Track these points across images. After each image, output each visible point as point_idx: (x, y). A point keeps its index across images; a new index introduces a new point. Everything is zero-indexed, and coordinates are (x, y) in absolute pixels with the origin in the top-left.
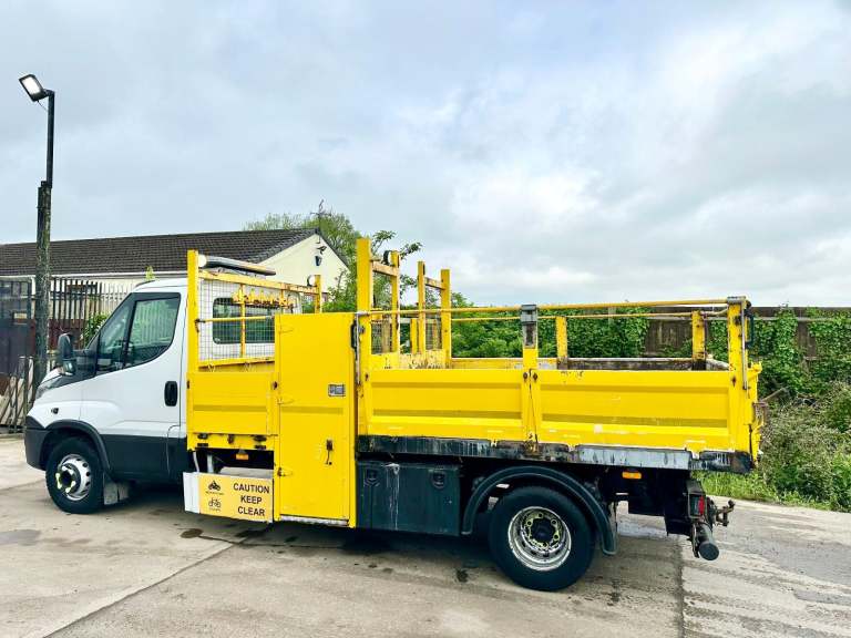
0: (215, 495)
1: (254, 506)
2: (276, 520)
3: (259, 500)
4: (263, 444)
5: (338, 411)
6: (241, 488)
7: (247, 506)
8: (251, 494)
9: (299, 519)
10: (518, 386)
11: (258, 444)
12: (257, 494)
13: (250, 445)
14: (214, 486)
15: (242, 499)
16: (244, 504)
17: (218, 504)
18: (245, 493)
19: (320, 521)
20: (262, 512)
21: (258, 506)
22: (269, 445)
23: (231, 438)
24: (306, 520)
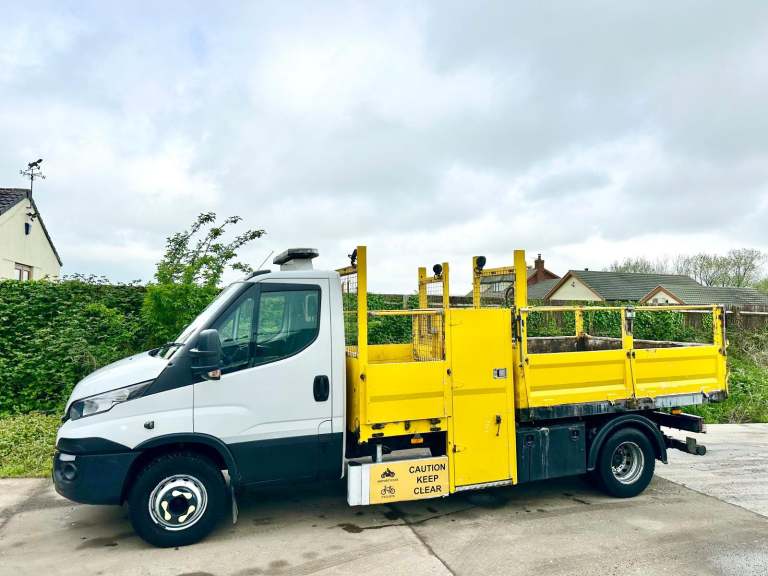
0: (389, 482)
1: (430, 485)
2: (452, 492)
3: (436, 477)
4: (438, 426)
5: (503, 390)
6: (418, 469)
7: (423, 486)
8: (427, 474)
9: (473, 487)
10: (624, 362)
11: (432, 426)
12: (435, 473)
13: (426, 429)
14: (389, 474)
15: (418, 480)
16: (420, 485)
17: (391, 490)
18: (420, 474)
19: (491, 485)
20: (439, 488)
21: (435, 484)
22: (443, 427)
23: (407, 424)
24: (478, 487)
